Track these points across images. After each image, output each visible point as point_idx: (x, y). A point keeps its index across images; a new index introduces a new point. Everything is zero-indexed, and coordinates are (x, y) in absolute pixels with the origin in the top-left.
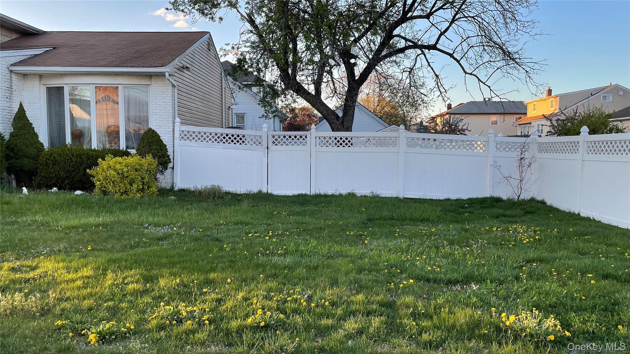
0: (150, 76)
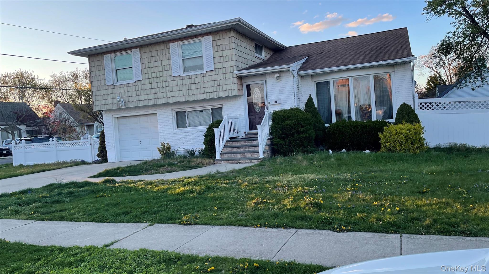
0: (393, 65)
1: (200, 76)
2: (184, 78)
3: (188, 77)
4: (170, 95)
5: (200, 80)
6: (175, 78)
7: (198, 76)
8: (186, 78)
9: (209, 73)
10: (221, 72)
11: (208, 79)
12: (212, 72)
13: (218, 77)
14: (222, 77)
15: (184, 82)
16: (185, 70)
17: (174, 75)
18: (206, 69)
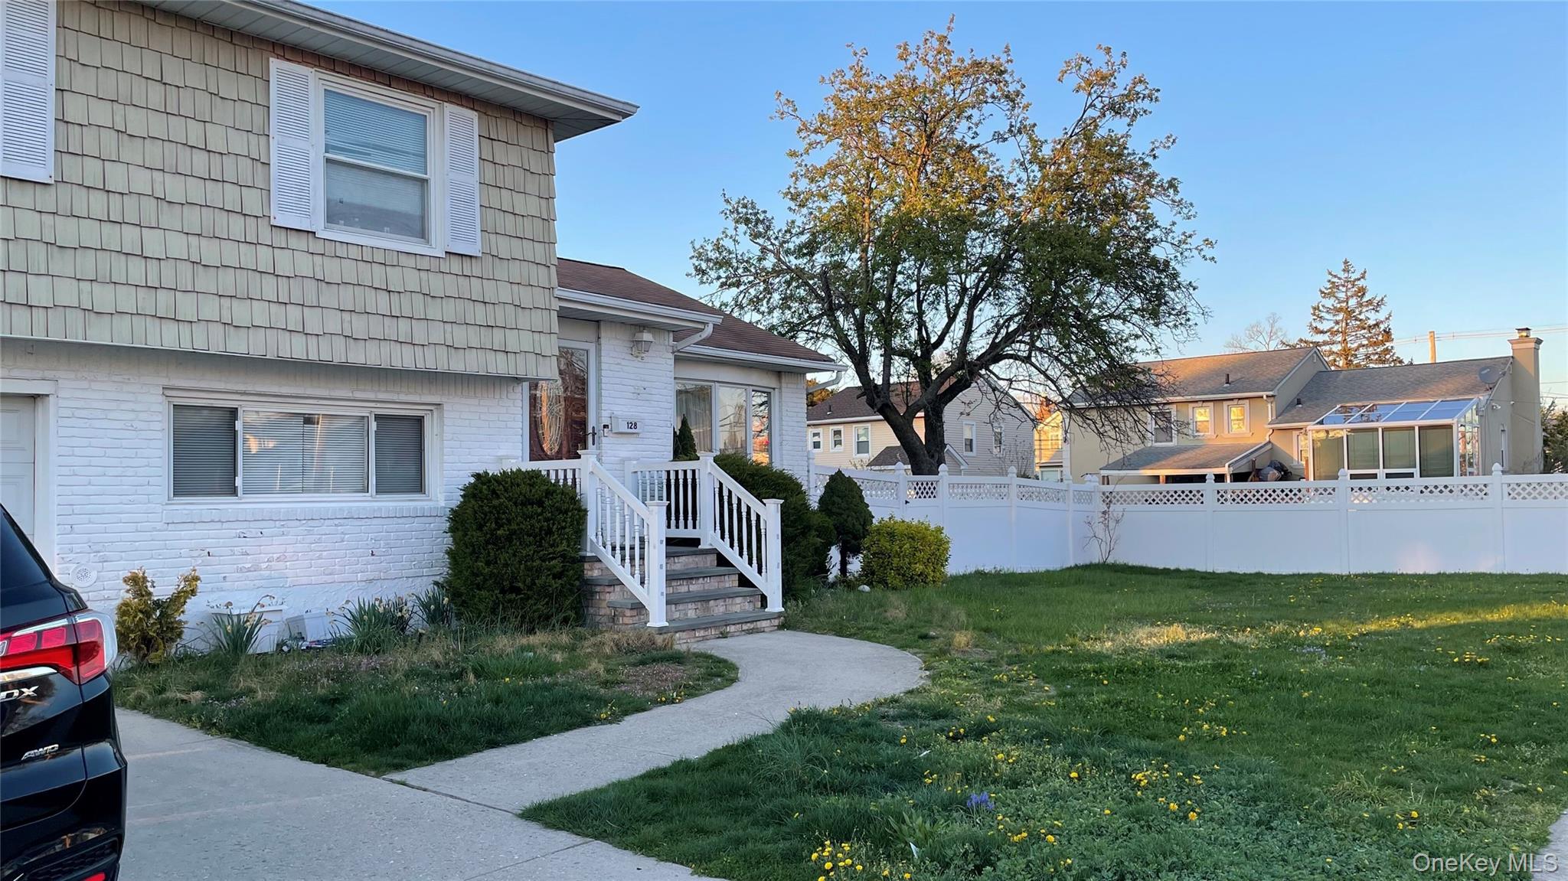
1: (411, 262)
2: (333, 251)
3: (354, 252)
4: (241, 312)
5: (412, 281)
6: (280, 239)
7: (404, 260)
8: (341, 251)
9: (455, 265)
10: (501, 271)
11: (450, 286)
12: (467, 262)
13: (490, 292)
14: (505, 294)
15: (332, 269)
16: (335, 214)
17: (280, 220)
18: (440, 240)
